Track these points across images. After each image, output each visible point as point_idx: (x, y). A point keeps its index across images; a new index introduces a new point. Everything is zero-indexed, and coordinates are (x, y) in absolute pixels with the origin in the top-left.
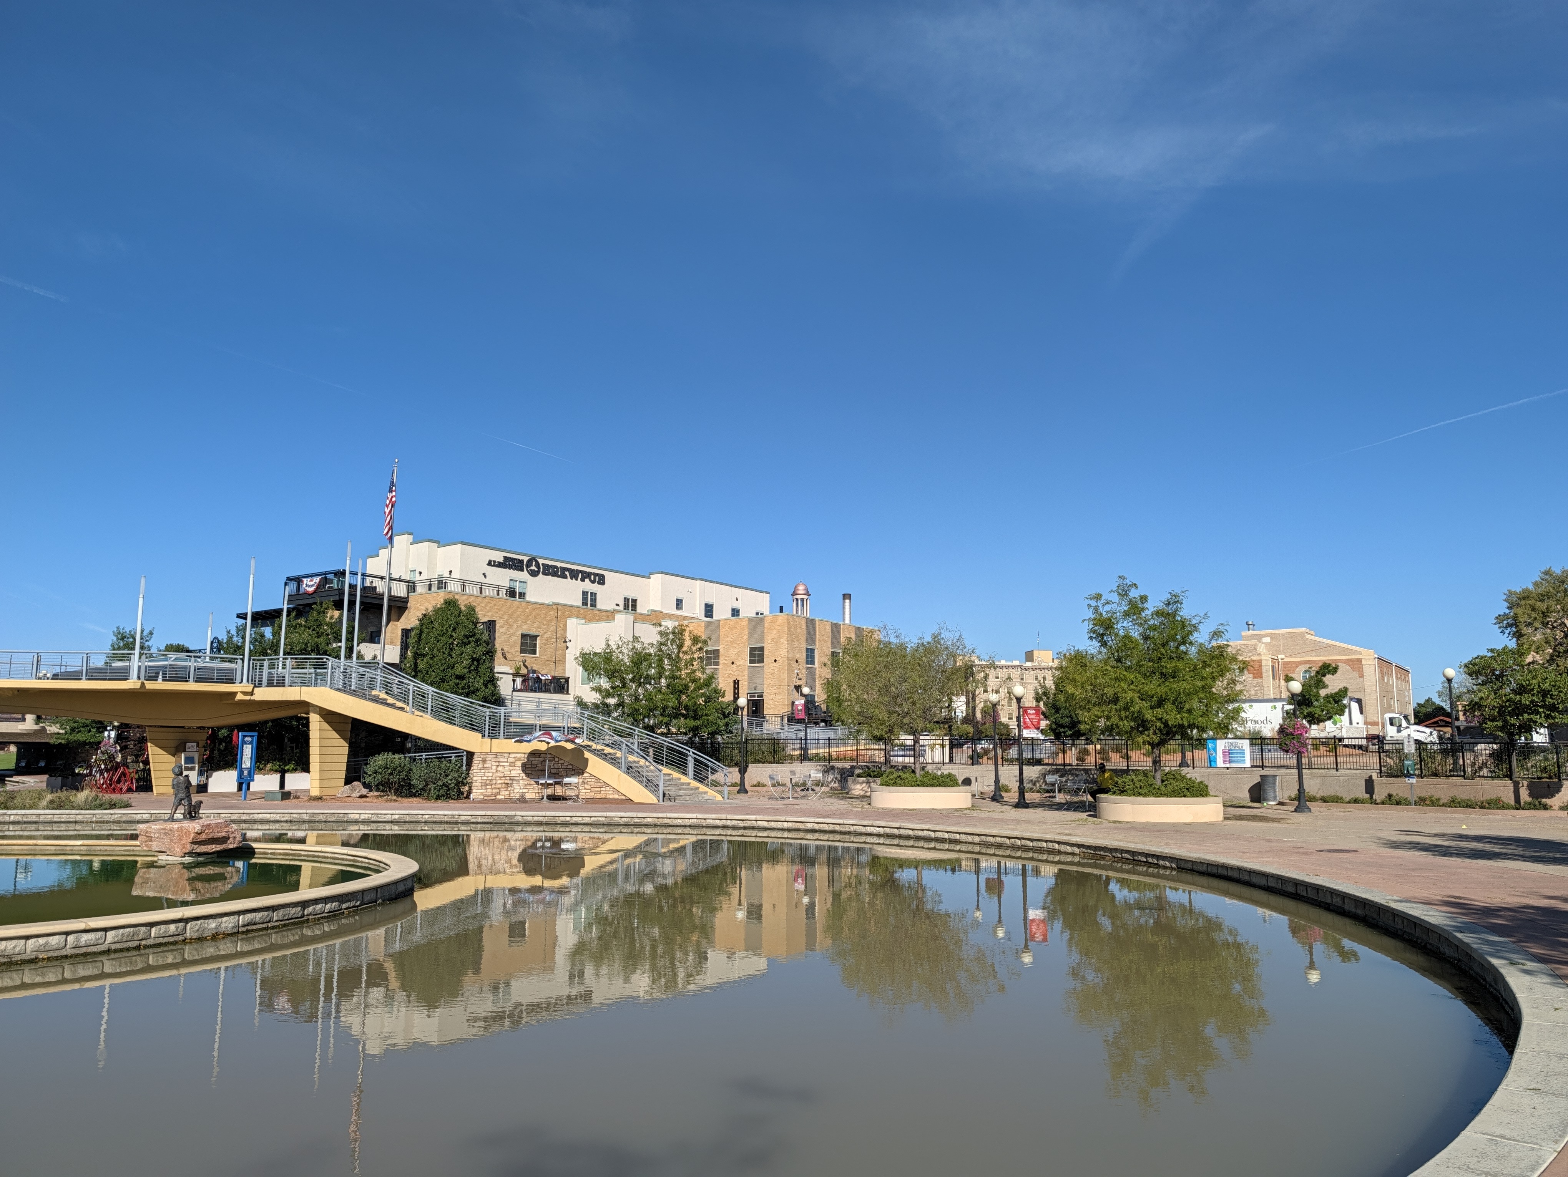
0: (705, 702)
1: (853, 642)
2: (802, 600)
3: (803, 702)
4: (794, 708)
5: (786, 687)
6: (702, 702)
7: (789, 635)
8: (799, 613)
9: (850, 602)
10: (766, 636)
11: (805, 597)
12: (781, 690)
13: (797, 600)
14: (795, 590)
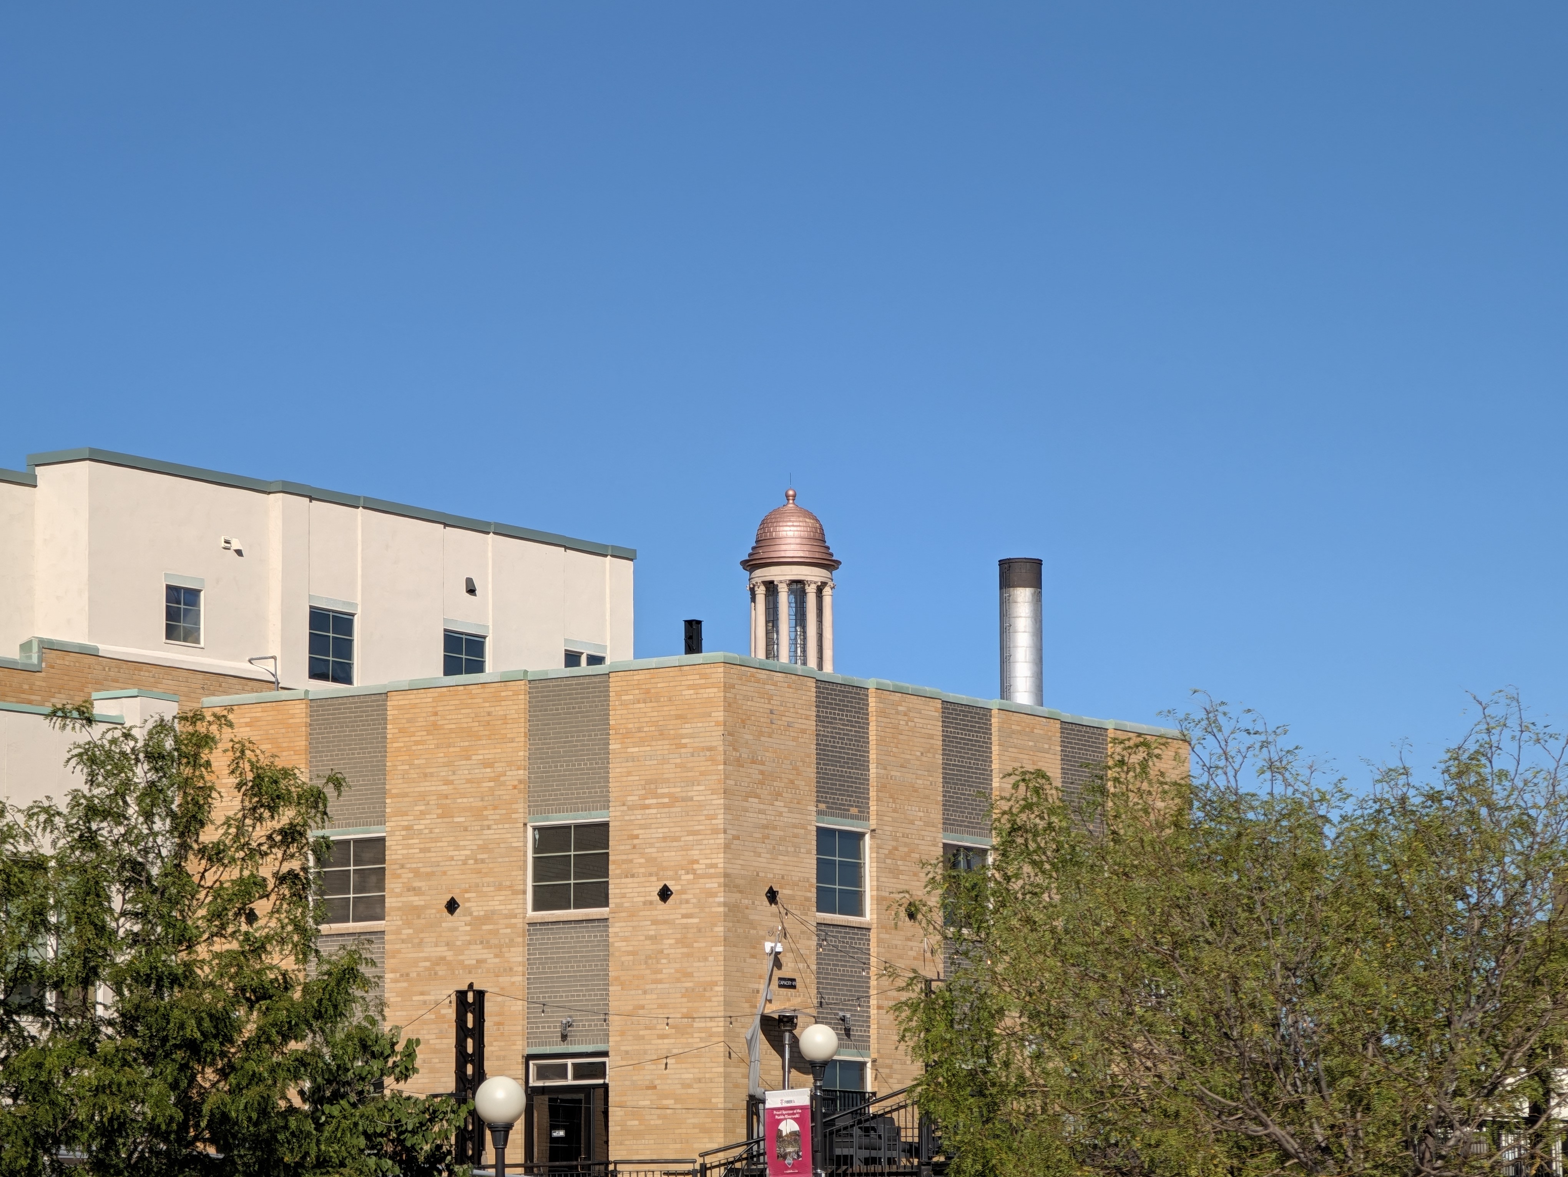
0: (315, 1097)
1: (1053, 796)
2: (798, 587)
3: (801, 1097)
4: (760, 1130)
5: (719, 1026)
6: (297, 1102)
7: (734, 762)
8: (784, 656)
9: (1038, 599)
10: (616, 770)
11: (813, 575)
12: (695, 1040)
13: (771, 588)
14: (763, 540)
